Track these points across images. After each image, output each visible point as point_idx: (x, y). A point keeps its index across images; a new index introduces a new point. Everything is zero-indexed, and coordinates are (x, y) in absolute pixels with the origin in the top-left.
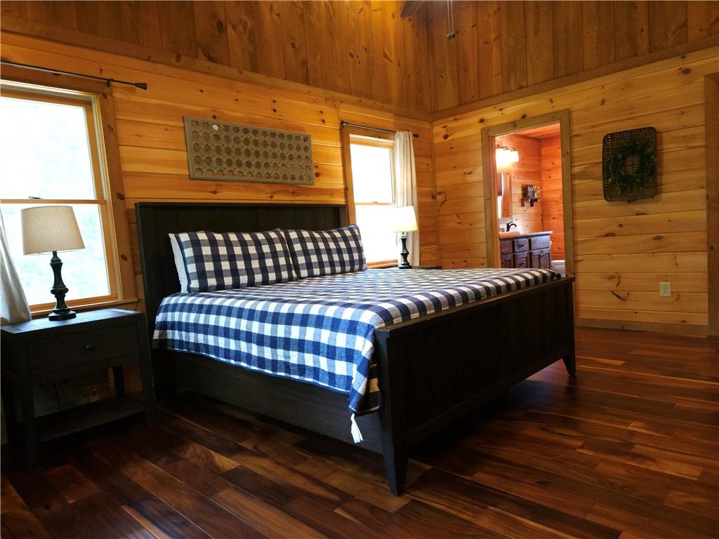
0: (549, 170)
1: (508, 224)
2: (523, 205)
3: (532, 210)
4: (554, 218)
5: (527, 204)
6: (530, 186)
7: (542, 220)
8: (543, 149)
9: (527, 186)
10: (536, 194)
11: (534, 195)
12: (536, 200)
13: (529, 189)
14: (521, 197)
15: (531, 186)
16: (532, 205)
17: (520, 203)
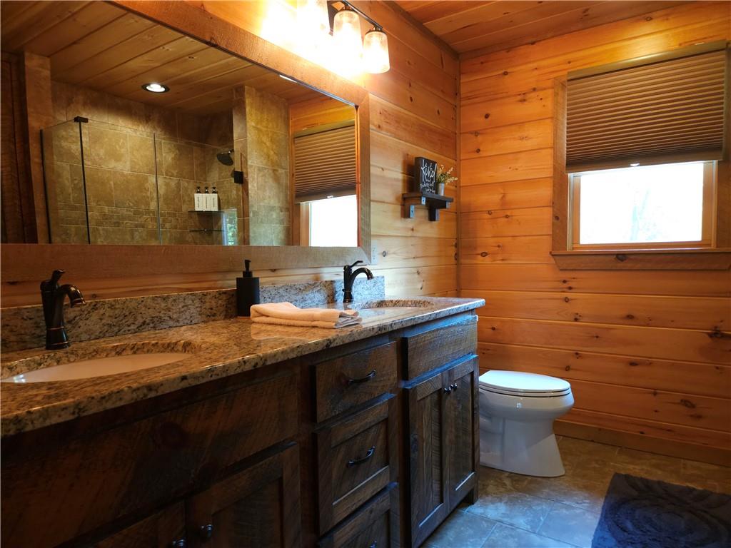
0: (476, 134)
1: (347, 270)
2: (406, 214)
3: (431, 230)
4: (484, 254)
5: (419, 213)
6: (428, 162)
7: (457, 256)
8: (464, 79)
9: (418, 159)
10: (442, 186)
11: (436, 188)
12: (441, 204)
13: (425, 172)
14: (400, 188)
15: (431, 163)
16: (432, 218)
17: (399, 208)
